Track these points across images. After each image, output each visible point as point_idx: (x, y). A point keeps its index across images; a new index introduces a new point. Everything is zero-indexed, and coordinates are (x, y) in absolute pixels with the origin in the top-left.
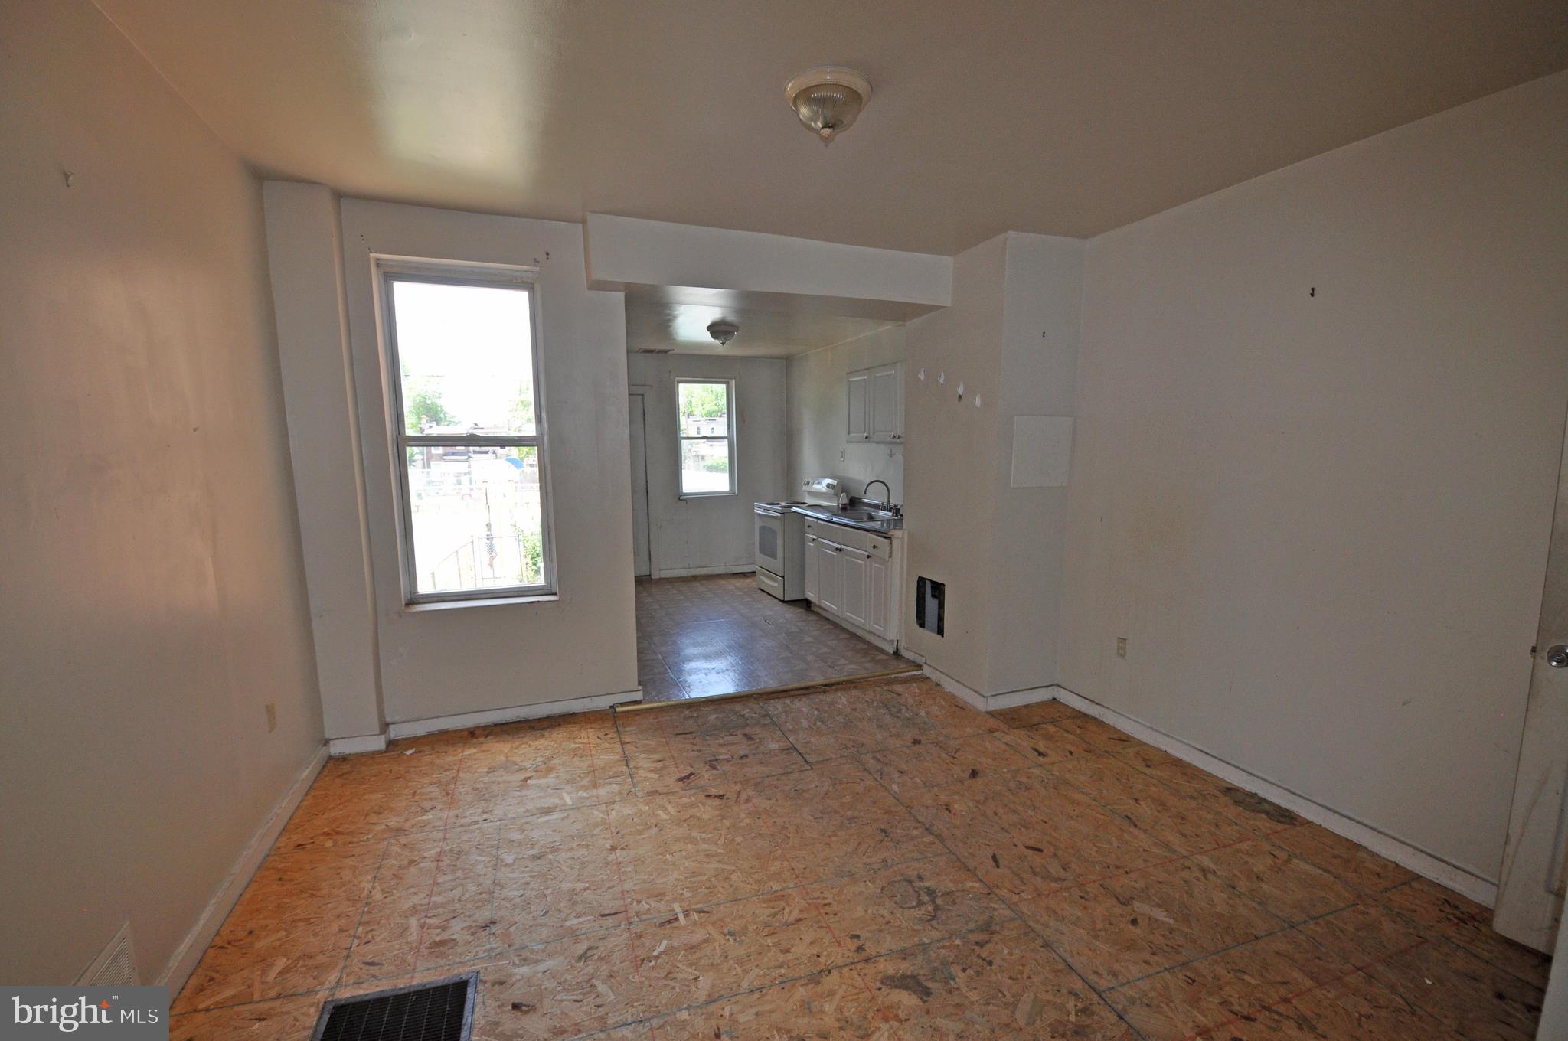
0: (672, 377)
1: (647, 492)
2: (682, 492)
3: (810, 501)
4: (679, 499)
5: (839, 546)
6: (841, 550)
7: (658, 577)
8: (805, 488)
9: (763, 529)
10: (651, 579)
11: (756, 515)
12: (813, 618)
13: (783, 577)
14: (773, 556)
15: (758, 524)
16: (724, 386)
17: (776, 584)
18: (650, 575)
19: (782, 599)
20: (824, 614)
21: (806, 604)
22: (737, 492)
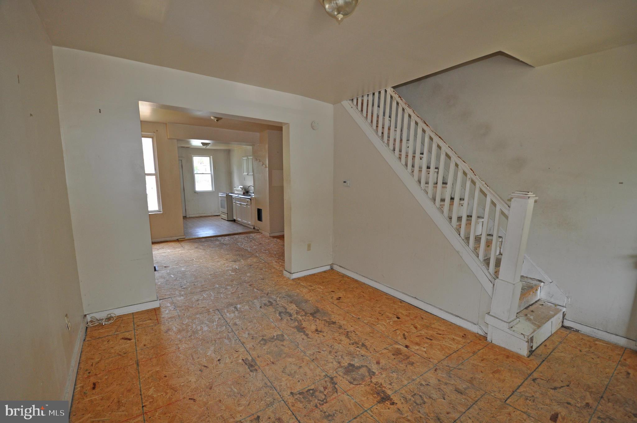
0: (191, 155)
2: (196, 191)
3: (236, 192)
4: (195, 193)
5: (240, 203)
6: (241, 204)
7: (188, 217)
8: (234, 189)
9: (221, 200)
11: (219, 197)
12: (236, 223)
13: (227, 214)
14: (225, 208)
16: (209, 158)
17: (225, 216)
18: (186, 216)
19: (228, 220)
20: (238, 222)
21: (234, 221)
22: (214, 190)
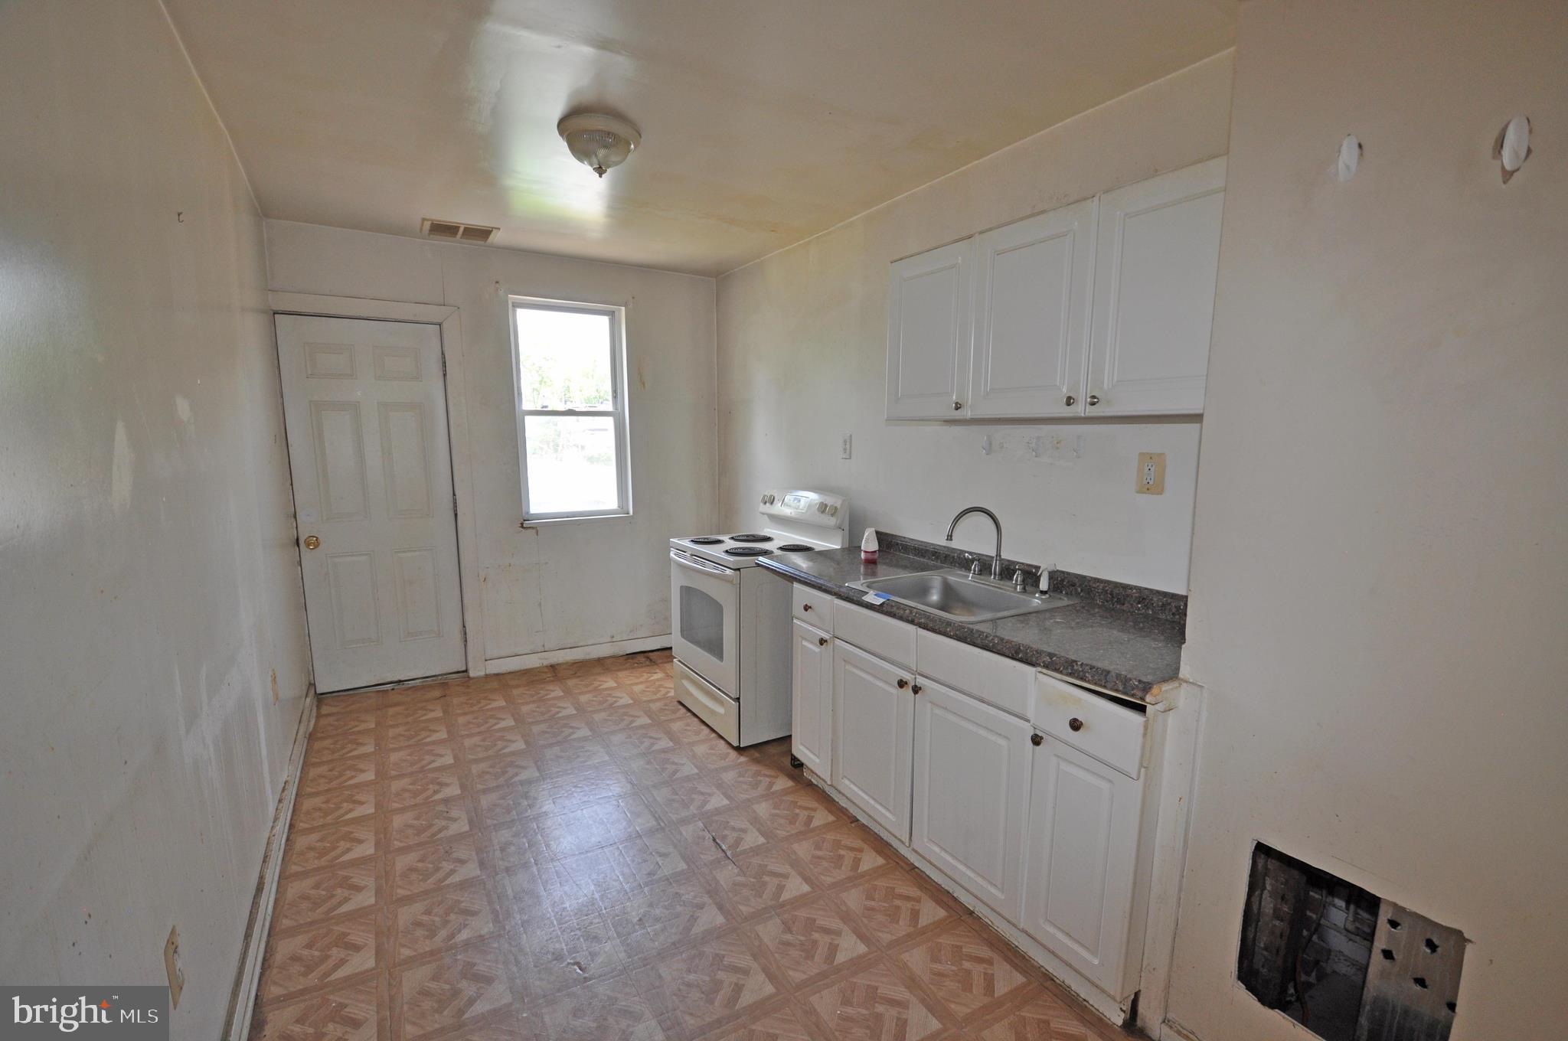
0: (501, 293)
1: (456, 515)
2: (528, 513)
4: (522, 527)
9: (687, 592)
10: (469, 677)
11: (674, 569)
13: (737, 698)
14: (714, 651)
15: (677, 582)
16: (605, 320)
17: (721, 710)
18: (466, 671)
19: (736, 744)
22: (631, 513)
